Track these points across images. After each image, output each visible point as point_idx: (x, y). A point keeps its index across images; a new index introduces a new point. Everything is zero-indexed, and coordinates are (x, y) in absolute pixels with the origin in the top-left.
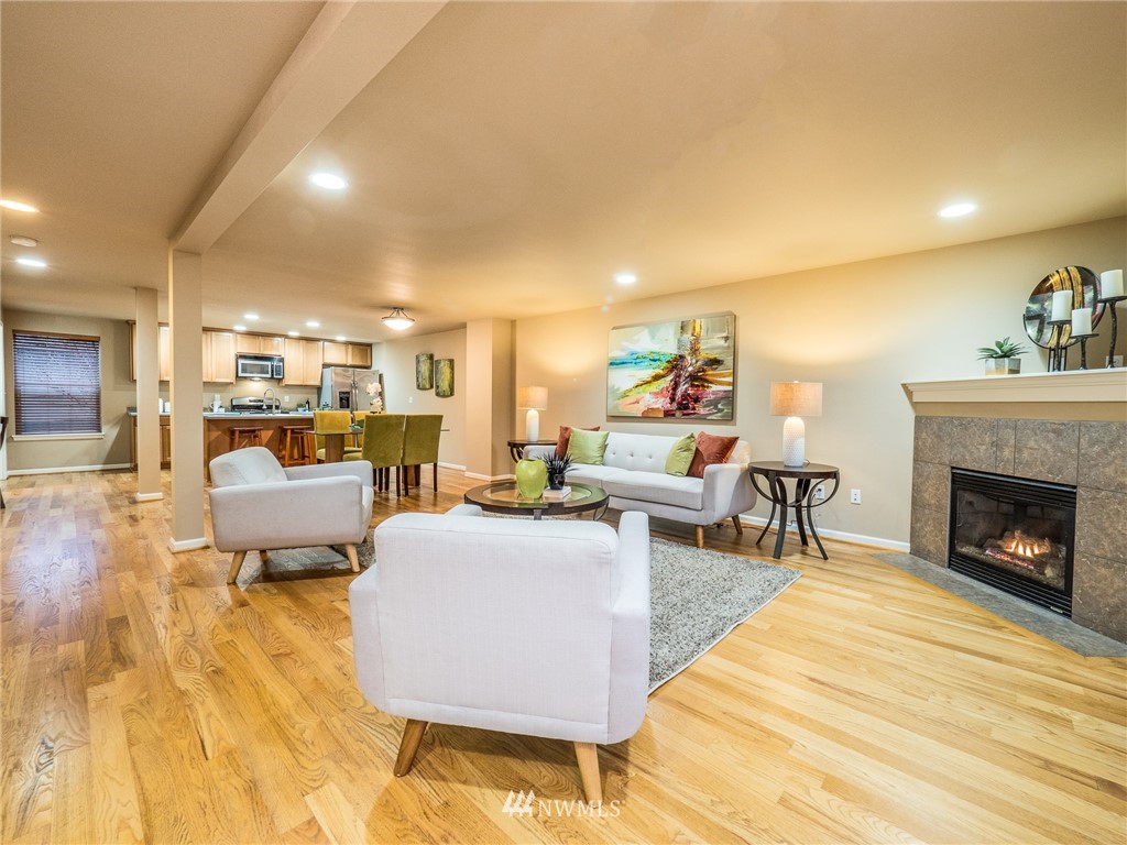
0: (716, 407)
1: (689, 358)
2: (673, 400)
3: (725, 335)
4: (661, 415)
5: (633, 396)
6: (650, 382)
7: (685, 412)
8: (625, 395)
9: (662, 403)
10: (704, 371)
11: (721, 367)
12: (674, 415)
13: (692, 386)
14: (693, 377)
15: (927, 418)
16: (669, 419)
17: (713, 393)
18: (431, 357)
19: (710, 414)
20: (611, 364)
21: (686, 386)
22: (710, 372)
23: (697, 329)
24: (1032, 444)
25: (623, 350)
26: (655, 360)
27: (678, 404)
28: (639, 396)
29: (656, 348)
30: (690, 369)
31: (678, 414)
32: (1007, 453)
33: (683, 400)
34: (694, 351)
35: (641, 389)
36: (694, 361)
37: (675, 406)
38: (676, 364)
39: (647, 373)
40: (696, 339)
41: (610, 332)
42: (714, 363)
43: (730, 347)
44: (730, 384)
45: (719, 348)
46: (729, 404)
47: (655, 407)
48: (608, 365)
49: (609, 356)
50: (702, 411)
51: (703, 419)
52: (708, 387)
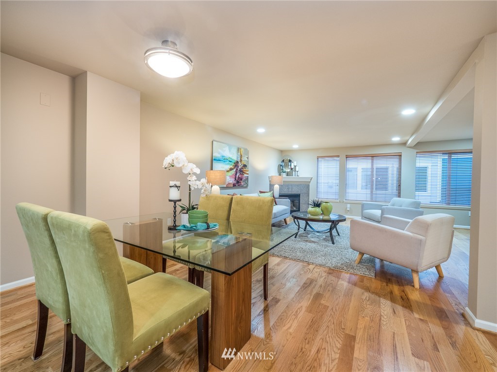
0: (245, 182)
1: (240, 163)
2: (235, 179)
3: (247, 157)
4: (232, 186)
6: (228, 171)
7: (239, 184)
9: (232, 181)
11: (246, 168)
12: (236, 186)
13: (241, 174)
14: (241, 171)
17: (245, 177)
19: (244, 185)
21: (239, 174)
22: (244, 169)
23: (242, 152)
25: (219, 154)
26: (231, 162)
27: (237, 181)
29: (231, 156)
30: (240, 167)
33: (238, 179)
34: (241, 161)
35: (226, 174)
38: (236, 164)
39: (228, 167)
40: (241, 156)
41: (212, 142)
42: (245, 166)
43: (248, 161)
44: (248, 174)
45: (246, 161)
46: (248, 181)
47: (230, 182)
48: (213, 160)
49: (214, 155)
50: (242, 184)
51: (243, 187)
52: (244, 175)
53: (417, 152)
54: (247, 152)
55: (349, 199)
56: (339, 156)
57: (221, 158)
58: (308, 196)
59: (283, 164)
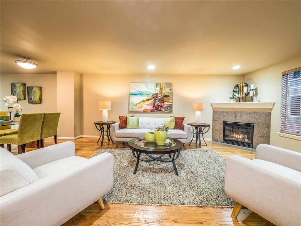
0: (167, 109)
1: (159, 94)
2: (154, 106)
3: (170, 89)
4: (150, 111)
5: (140, 105)
6: (145, 101)
7: (158, 110)
8: (136, 105)
9: (150, 108)
10: (164, 98)
11: (169, 98)
12: (154, 111)
13: (160, 103)
14: (159, 100)
15: (216, 111)
17: (167, 105)
18: (24, 85)
19: (166, 111)
20: (131, 94)
22: (166, 99)
23: (162, 86)
24: (244, 116)
25: (135, 90)
26: (148, 94)
27: (156, 108)
28: (142, 105)
29: (148, 90)
30: (159, 98)
31: (155, 111)
32: (238, 118)
33: (157, 106)
34: (161, 93)
35: (143, 103)
36: (161, 95)
37: (154, 108)
38: (155, 96)
39: (145, 98)
40: (161, 89)
42: (167, 96)
43: (171, 92)
44: (172, 102)
45: (169, 92)
46: (171, 108)
47: (148, 108)
48: (129, 95)
49: (130, 92)
50: (163, 110)
51: (163, 112)
52: (165, 103)
54: (169, 85)
59: (237, 89)
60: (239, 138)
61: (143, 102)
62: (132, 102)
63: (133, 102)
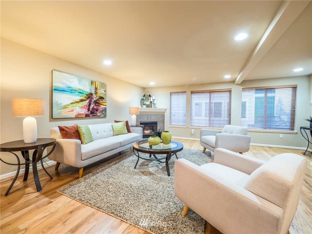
0: (102, 113)
1: (94, 95)
2: (89, 110)
3: (104, 90)
4: (84, 116)
5: (70, 108)
6: (77, 102)
7: (93, 115)
8: (65, 107)
9: (84, 111)
10: (99, 100)
11: (104, 100)
12: (89, 116)
13: (95, 105)
14: (96, 102)
16: (88, 118)
17: (102, 108)
19: (101, 115)
20: (55, 90)
21: (94, 105)
22: (101, 101)
23: (97, 85)
24: (152, 117)
25: (63, 84)
26: (81, 93)
27: (91, 112)
28: (73, 108)
29: (81, 88)
30: (95, 99)
31: (91, 115)
32: (149, 119)
33: (92, 110)
34: (96, 93)
35: (74, 105)
36: (96, 96)
37: (89, 112)
38: (90, 96)
39: (78, 98)
40: (96, 89)
41: (52, 71)
42: (102, 98)
43: (106, 94)
44: (106, 106)
45: (103, 93)
46: (106, 112)
47: (81, 113)
48: (53, 90)
49: (53, 85)
50: (99, 114)
51: (99, 117)
52: (100, 106)
53: (243, 89)
54: (103, 85)
55: (194, 125)
56: (185, 92)
57: (67, 88)
58: (164, 123)
59: (144, 98)
60: (148, 133)
61: (75, 103)
62: (57, 102)
63: (59, 103)
